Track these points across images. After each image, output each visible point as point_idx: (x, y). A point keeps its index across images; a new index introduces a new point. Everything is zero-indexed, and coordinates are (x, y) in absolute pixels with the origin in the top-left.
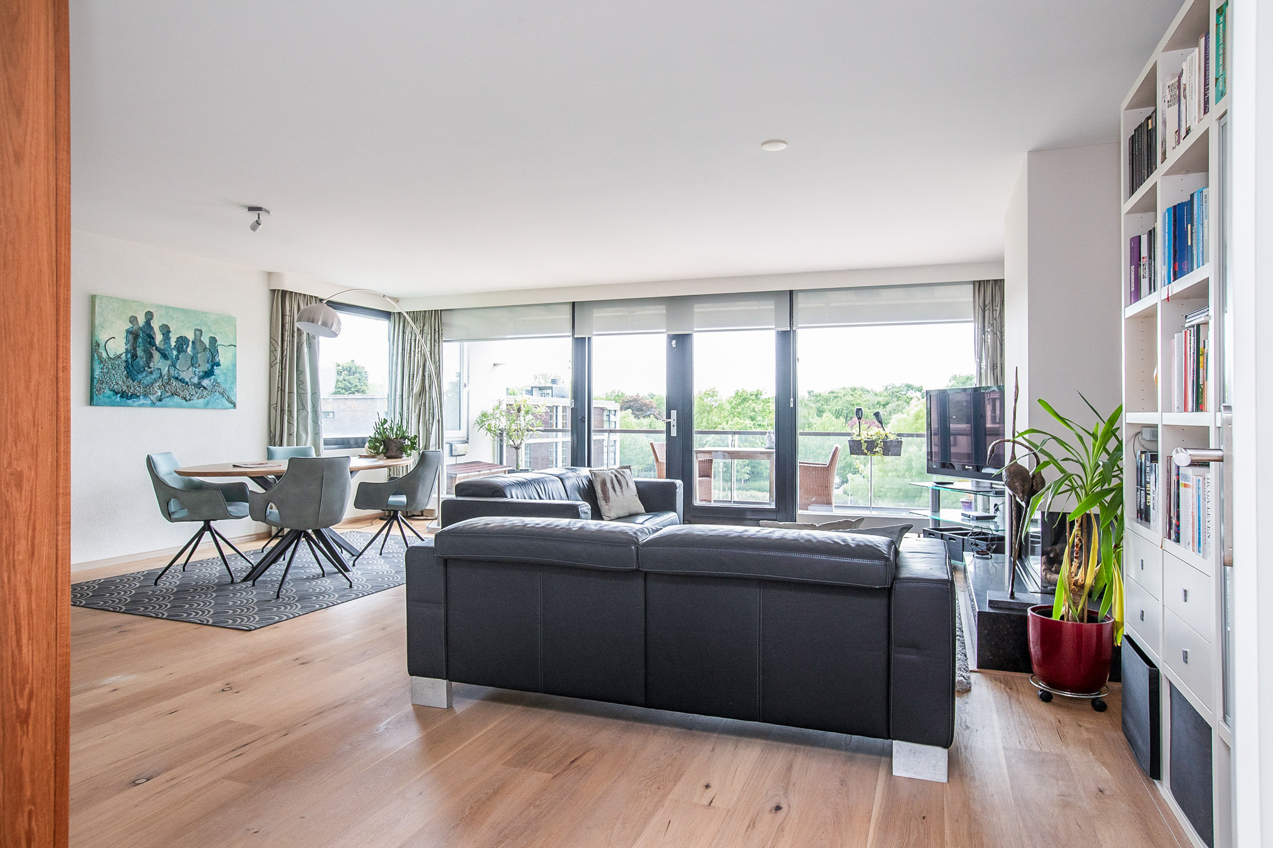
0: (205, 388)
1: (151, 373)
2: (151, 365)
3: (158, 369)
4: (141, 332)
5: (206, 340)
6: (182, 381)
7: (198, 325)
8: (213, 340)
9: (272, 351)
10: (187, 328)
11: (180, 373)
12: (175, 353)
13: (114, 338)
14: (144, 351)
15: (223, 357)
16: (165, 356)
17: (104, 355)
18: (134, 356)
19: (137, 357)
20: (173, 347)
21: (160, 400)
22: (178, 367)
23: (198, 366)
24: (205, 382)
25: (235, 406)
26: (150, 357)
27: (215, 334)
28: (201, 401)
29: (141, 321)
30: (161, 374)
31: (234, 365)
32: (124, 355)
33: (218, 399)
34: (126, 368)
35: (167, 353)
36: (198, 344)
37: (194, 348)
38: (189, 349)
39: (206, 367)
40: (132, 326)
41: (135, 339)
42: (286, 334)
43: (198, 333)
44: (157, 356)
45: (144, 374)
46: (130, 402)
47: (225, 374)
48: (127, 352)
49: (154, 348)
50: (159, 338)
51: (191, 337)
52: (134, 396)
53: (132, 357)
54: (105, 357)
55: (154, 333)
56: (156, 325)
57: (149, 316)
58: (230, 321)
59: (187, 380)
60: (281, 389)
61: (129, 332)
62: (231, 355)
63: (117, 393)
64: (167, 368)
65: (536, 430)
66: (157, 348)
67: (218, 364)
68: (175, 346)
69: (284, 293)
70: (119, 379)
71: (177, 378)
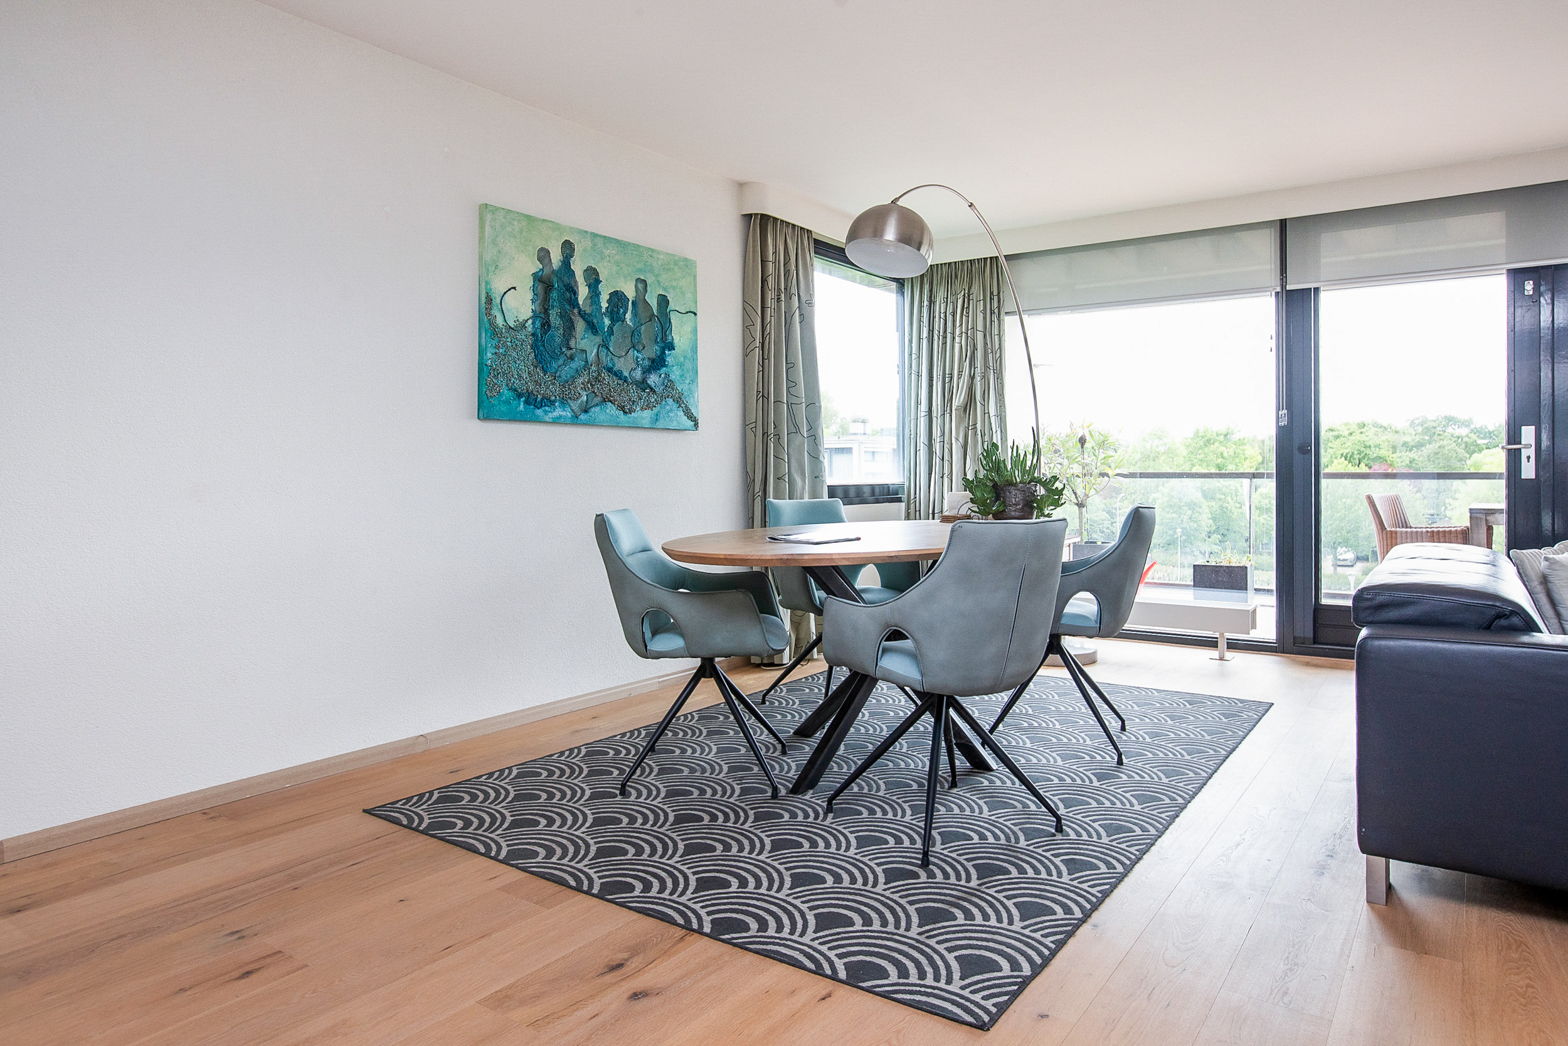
0: (651, 389)
1: (572, 358)
2: (572, 344)
3: (582, 350)
4: (555, 279)
5: (653, 303)
6: (618, 375)
7: (640, 270)
8: (663, 301)
9: (747, 327)
10: (625, 277)
11: (616, 359)
12: (607, 322)
13: (514, 288)
14: (561, 316)
15: (679, 334)
16: (593, 328)
17: (500, 321)
18: (546, 325)
19: (549, 326)
20: (603, 310)
21: (586, 411)
22: (611, 349)
23: (641, 348)
24: (653, 379)
25: (696, 425)
26: (570, 328)
27: (665, 289)
28: (647, 414)
29: (556, 258)
30: (587, 362)
31: (694, 349)
32: (530, 322)
33: (671, 410)
34: (534, 347)
35: (595, 321)
36: (640, 305)
37: (635, 314)
38: (628, 316)
39: (653, 351)
40: (541, 267)
41: (546, 293)
42: (770, 295)
43: (640, 286)
44: (580, 325)
45: (561, 362)
46: (539, 412)
47: (681, 365)
48: (535, 316)
49: (576, 311)
50: (583, 292)
51: (630, 293)
52: (547, 402)
53: (543, 325)
54: (501, 326)
55: (576, 282)
56: (578, 267)
57: (568, 248)
58: (687, 266)
59: (626, 374)
60: (763, 396)
61: (538, 278)
62: (689, 329)
63: (520, 396)
64: (595, 351)
65: (1117, 475)
66: (580, 311)
67: (671, 347)
68: (607, 308)
69: (765, 219)
70: (522, 367)
71: (610, 370)
